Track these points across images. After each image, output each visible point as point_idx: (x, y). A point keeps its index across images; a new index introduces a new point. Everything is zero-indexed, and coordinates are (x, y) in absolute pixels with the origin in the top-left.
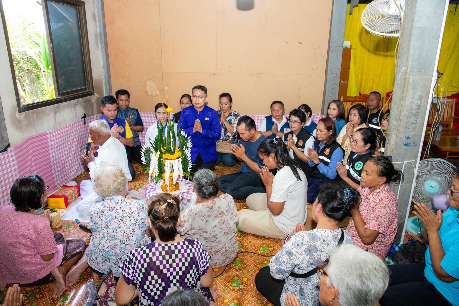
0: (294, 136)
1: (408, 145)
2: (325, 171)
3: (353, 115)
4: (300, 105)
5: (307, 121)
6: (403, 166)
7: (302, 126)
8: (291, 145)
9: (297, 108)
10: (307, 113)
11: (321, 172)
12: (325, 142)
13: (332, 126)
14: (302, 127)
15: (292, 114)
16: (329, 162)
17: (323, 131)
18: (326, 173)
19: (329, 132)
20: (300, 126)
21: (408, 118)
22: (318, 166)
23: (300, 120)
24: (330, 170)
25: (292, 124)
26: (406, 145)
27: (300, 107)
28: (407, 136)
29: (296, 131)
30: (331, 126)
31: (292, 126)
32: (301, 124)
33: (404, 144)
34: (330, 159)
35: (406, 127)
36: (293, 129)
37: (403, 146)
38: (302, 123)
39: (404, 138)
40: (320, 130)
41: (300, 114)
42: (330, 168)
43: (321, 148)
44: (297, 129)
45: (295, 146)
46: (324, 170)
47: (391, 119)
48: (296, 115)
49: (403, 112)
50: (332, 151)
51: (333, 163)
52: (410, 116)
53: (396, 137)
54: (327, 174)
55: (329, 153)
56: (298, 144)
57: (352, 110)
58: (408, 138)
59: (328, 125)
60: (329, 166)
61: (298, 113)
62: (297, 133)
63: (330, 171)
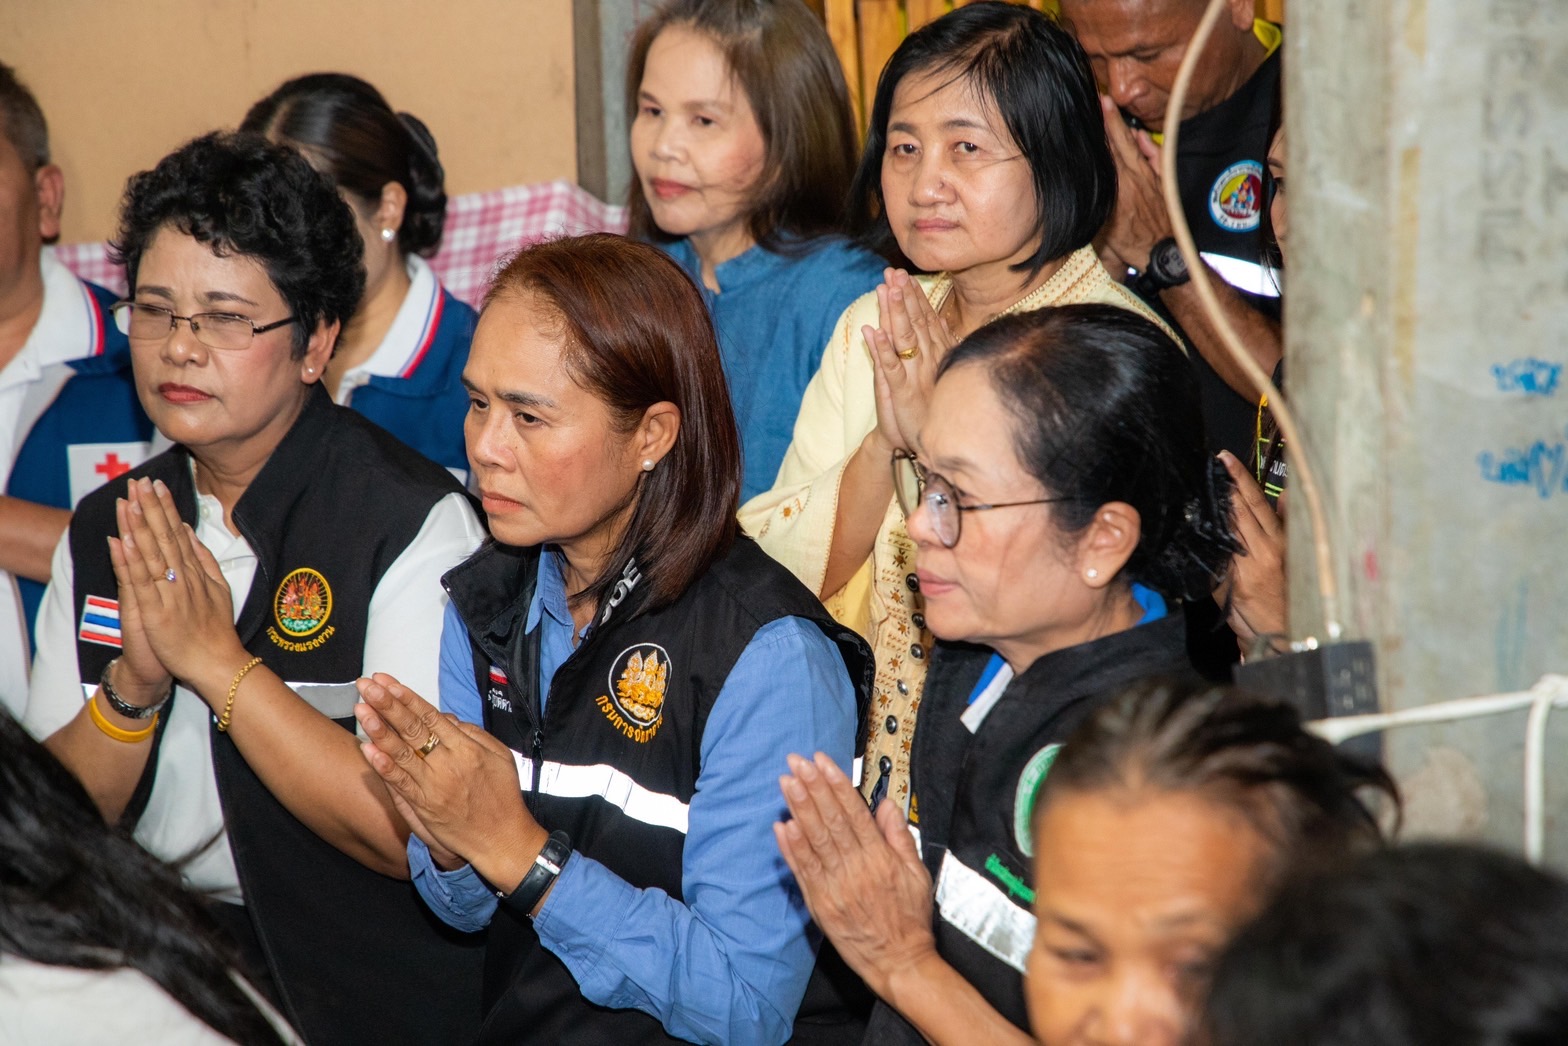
0: (212, 510)
1: (1546, 465)
2: (648, 972)
3: (935, 150)
4: (266, 84)
5: (376, 306)
6: (1521, 746)
7: (310, 372)
8: (166, 639)
9: (227, 117)
10: (373, 198)
11: (595, 982)
12: (588, 560)
13: (675, 341)
14: (318, 392)
15: (164, 212)
16: (682, 826)
17: (548, 422)
18: (659, 992)
19: (630, 430)
20: (282, 381)
21: (1490, 128)
22: (549, 911)
23: (284, 287)
24: (702, 933)
25: (179, 349)
26: (1515, 471)
27: (261, 113)
28: (1515, 350)
29: (239, 438)
30: (663, 349)
31: (177, 377)
32: (300, 351)
33: (1500, 457)
34: (685, 793)
35: (1485, 247)
36: (190, 422)
37: (1486, 493)
38: (311, 329)
39: (1487, 388)
40: (514, 399)
41: (282, 201)
42: (702, 918)
43: (557, 650)
44: (252, 412)
45: (227, 643)
46: (622, 951)
47: (1302, 158)
48: (220, 224)
49: (1419, 47)
50: (696, 680)
51: (734, 841)
52: (1520, 100)
53: (1382, 387)
54: (673, 1008)
55: (668, 709)
56: (270, 620)
57: (912, 87)
58: (1528, 381)
59: (613, 336)
60: (687, 881)
61: (251, 187)
62: (246, 464)
63: (707, 955)
